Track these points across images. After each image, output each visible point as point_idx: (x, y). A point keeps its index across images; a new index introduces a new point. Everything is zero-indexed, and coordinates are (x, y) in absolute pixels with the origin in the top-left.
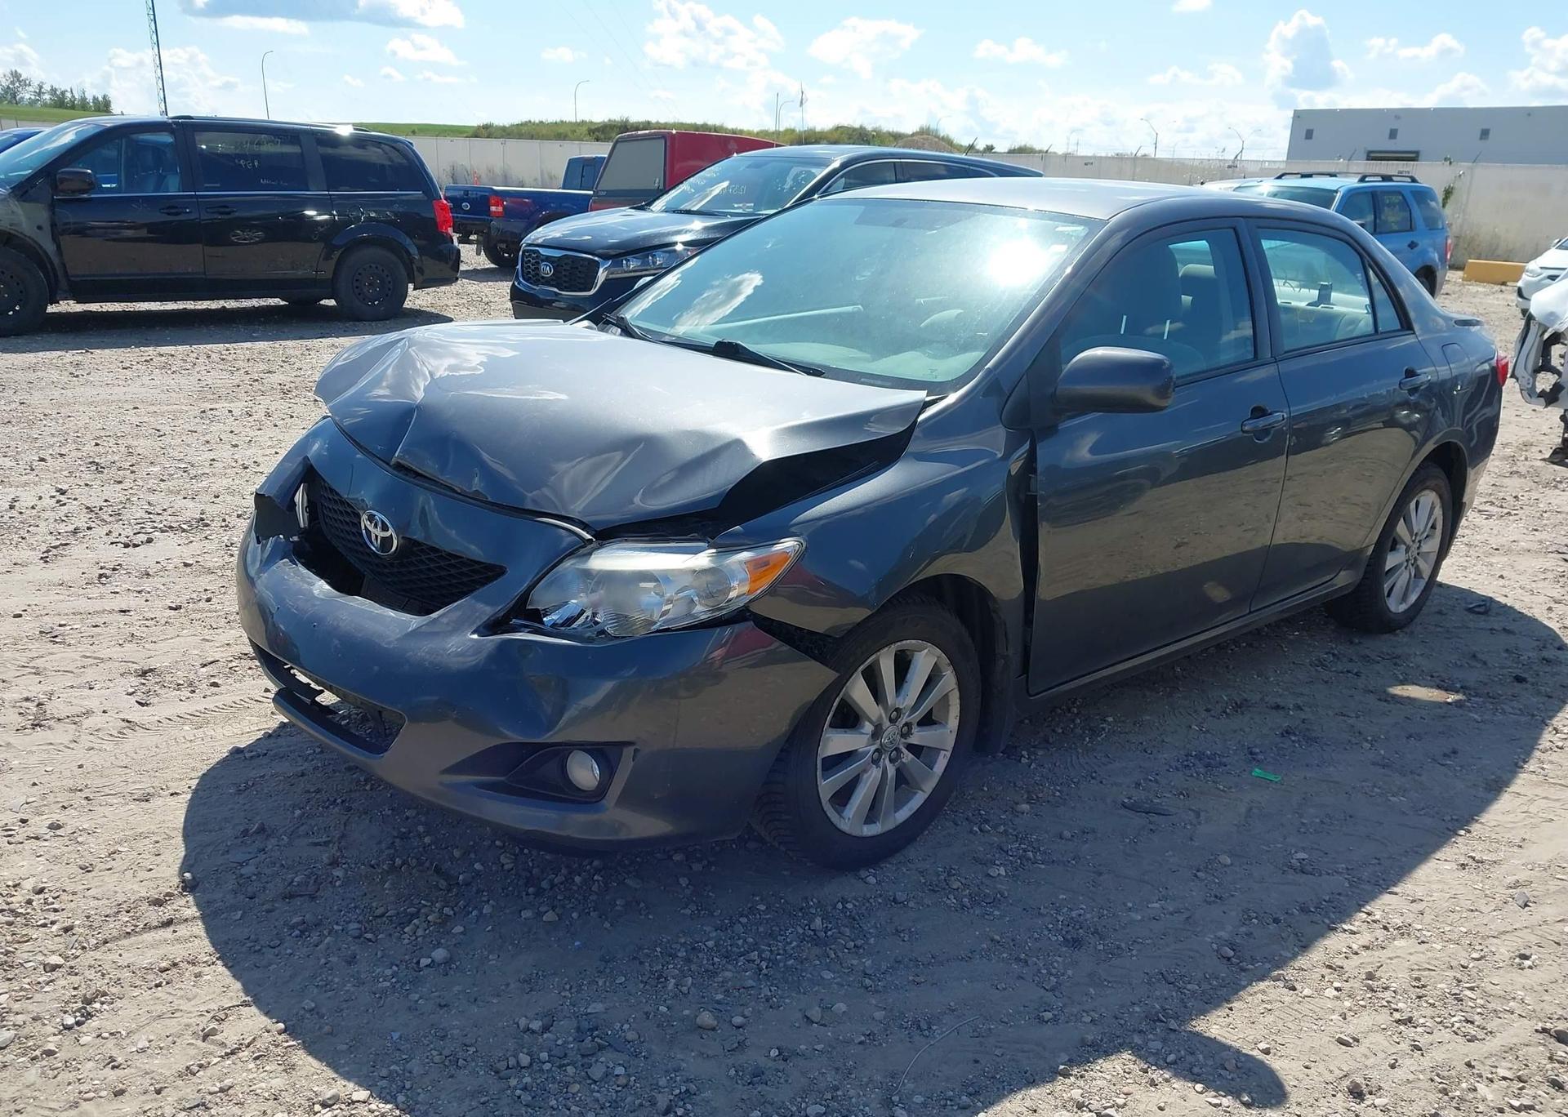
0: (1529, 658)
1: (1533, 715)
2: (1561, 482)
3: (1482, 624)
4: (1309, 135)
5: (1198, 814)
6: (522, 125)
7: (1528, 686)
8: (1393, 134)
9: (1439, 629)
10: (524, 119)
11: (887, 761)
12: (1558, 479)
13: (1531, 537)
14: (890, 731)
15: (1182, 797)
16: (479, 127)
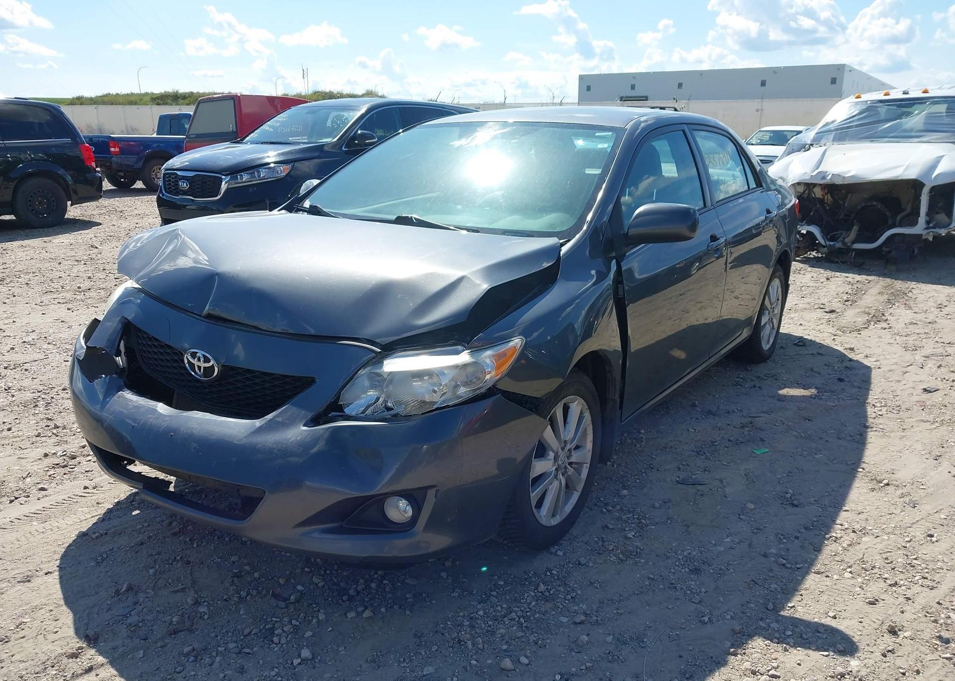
0: (839, 368)
1: (858, 399)
2: (800, 270)
3: (806, 352)
4: (589, 88)
5: (721, 481)
6: (104, 96)
7: (846, 383)
8: (633, 87)
9: (787, 357)
10: (106, 92)
11: (561, 476)
12: (799, 269)
13: (802, 302)
14: (562, 454)
15: (707, 472)
16: (74, 98)
